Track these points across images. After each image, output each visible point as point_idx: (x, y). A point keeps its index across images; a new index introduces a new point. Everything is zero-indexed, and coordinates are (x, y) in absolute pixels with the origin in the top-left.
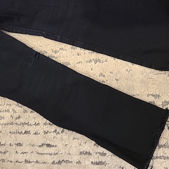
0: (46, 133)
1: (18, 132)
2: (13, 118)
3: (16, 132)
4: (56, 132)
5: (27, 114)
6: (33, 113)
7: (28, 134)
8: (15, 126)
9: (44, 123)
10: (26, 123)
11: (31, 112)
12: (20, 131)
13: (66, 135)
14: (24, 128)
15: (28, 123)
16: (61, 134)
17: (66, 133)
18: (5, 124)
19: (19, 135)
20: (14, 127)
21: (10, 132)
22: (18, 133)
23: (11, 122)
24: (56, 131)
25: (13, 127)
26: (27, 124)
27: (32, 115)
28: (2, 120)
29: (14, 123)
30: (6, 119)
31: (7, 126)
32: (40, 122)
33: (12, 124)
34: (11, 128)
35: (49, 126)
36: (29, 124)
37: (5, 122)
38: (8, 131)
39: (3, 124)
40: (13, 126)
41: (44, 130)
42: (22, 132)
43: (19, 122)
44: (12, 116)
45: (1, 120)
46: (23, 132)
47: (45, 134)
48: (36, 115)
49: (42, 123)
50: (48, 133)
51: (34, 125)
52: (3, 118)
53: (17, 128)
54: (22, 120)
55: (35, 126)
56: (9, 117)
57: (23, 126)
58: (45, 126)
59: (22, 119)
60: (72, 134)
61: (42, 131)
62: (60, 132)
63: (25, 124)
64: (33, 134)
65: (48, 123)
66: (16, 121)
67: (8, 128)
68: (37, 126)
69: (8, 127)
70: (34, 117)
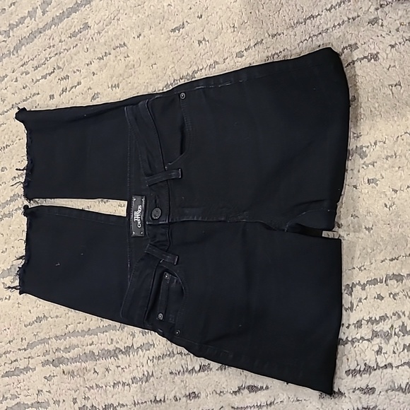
1: (187, 369)
3: (182, 371)
7: (206, 372)
8: (178, 360)
12: (190, 368)
14: (197, 360)
18: (159, 358)
19: (189, 376)
20: (176, 360)
21: (171, 373)
22: (187, 371)
23: (169, 350)
25: (174, 361)
28: (152, 350)
29: (175, 353)
30: (159, 347)
31: (162, 361)
33: (171, 354)
34: (171, 363)
37: (158, 353)
38: (167, 371)
39: (153, 357)
40: (174, 358)
42: (194, 368)
45: (149, 350)
46: (197, 368)
52: (151, 345)
53: (183, 362)
56: (165, 342)
64: (218, 370)
67: (166, 364)
69: (164, 363)
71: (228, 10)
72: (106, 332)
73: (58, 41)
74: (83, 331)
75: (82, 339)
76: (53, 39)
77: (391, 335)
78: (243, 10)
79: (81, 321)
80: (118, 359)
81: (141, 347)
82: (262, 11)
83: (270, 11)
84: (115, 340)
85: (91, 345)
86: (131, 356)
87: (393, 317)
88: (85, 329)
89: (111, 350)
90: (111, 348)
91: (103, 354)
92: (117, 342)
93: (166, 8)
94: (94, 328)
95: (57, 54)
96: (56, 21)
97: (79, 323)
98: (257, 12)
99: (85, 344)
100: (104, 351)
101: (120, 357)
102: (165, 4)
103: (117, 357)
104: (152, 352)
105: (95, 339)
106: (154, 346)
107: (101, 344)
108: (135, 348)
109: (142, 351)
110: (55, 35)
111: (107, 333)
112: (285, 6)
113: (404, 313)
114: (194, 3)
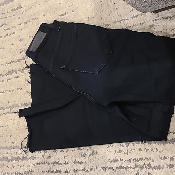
0: (75, 171)
1: (50, 171)
2: (44, 157)
3: (48, 171)
4: (85, 170)
5: (57, 154)
6: (62, 152)
7: (59, 173)
9: (73, 161)
10: (57, 162)
11: (60, 152)
12: (51, 170)
13: (95, 173)
14: (55, 167)
15: (59, 162)
16: (90, 172)
17: (94, 171)
18: (38, 164)
19: (51, 174)
20: (45, 166)
21: (43, 172)
22: (50, 172)
23: (42, 161)
24: (85, 169)
26: (58, 163)
27: (62, 154)
29: (45, 162)
30: (38, 159)
31: (39, 165)
32: (69, 161)
33: (44, 163)
34: (43, 167)
35: (78, 164)
36: (60, 163)
37: (38, 162)
38: (41, 170)
39: (35, 163)
40: (45, 165)
41: (74, 169)
42: (53, 171)
43: (50, 161)
44: (43, 155)
45: (33, 160)
46: (55, 171)
47: (75, 172)
48: (65, 154)
49: (72, 162)
50: (78, 172)
51: (64, 164)
52: (35, 157)
53: (49, 167)
54: (53, 160)
55: (65, 164)
56: (41, 157)
57: (54, 165)
58: (74, 165)
59: (52, 159)
60: (100, 172)
61: (72, 169)
62: (89, 170)
63: (56, 163)
64: (64, 173)
65: (77, 162)
66: (47, 160)
67: (41, 167)
68: (67, 165)
69: (40, 166)
70: (64, 157)
71: (87, 10)
72: (15, 149)
73: (6, 11)
74: (4, 147)
75: (3, 150)
76: (4, 10)
77: (144, 167)
78: (93, 12)
79: (3, 142)
80: (19, 162)
81: (30, 158)
82: (102, 13)
83: (106, 14)
84: (18, 153)
85: (7, 154)
86: (25, 161)
87: (145, 159)
88: (5, 146)
89: (16, 157)
90: (16, 156)
91: (12, 159)
92: (19, 154)
93: (58, 5)
94: (9, 146)
95: (5, 18)
96: (6, 2)
97: (3, 143)
98: (100, 13)
99: (4, 153)
100: (12, 158)
101: (19, 161)
102: (58, 3)
103: (18, 161)
104: (35, 161)
105: (9, 151)
106: (36, 158)
107: (12, 154)
108: (27, 158)
109: (30, 160)
110: (5, 9)
111: (15, 150)
112: (112, 13)
113: (150, 158)
114: (71, 5)
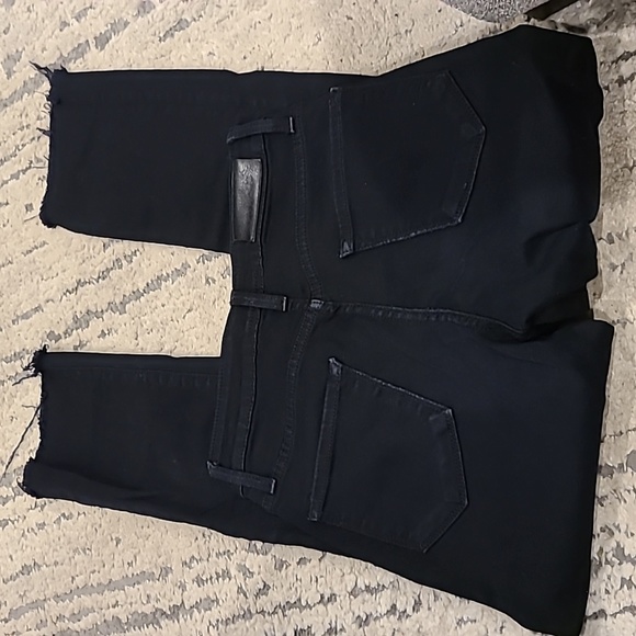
0: (363, 622)
2: (245, 595)
4: (394, 614)
5: (290, 573)
6: (305, 564)
8: (258, 623)
9: (349, 590)
10: (292, 602)
11: (298, 563)
13: (431, 616)
14: (289, 622)
15: (299, 600)
16: (415, 616)
17: (429, 609)
18: (227, 622)
20: (255, 624)
23: (242, 608)
24: (396, 609)
25: (253, 626)
26: (297, 604)
27: (306, 570)
28: (215, 609)
29: (253, 611)
30: (226, 603)
31: (232, 626)
32: (336, 591)
33: (247, 615)
34: (247, 629)
35: (367, 596)
36: (304, 603)
37: (225, 613)
39: (218, 621)
40: (252, 621)
41: (356, 615)
43: (269, 604)
44: (240, 588)
45: (210, 609)
47: (360, 626)
48: (317, 569)
49: (344, 592)
50: (372, 622)
51: (319, 603)
52: (213, 601)
53: (267, 626)
54: (276, 596)
55: (321, 605)
56: (235, 595)
57: (284, 616)
58: (354, 601)
59: (275, 594)
60: (449, 609)
61: (350, 618)
62: (409, 611)
63: (290, 605)
65: (363, 588)
66: (259, 602)
67: (239, 631)
68: (329, 605)
69: (236, 629)
70: (314, 579)
71: (305, 57)
72: (139, 583)
73: (35, 118)
74: (99, 584)
75: (100, 597)
76: (27, 115)
77: (600, 562)
78: (329, 57)
79: (96, 568)
80: (160, 627)
81: (197, 606)
82: (358, 56)
83: (371, 56)
84: (153, 596)
85: (114, 607)
86: (182, 620)
87: (601, 534)
88: (102, 580)
89: (148, 613)
90: (148, 609)
91: (136, 621)
92: (158, 600)
93: (205, 58)
94: (118, 578)
95: (33, 139)
96: (30, 86)
97: (94, 572)
98: (351, 59)
99: (104, 605)
100: (136, 616)
101: (162, 623)
102: (204, 53)
103: (158, 623)
104: (215, 613)
105: (120, 596)
106: (218, 603)
107: (131, 604)
108: (187, 608)
109: (200, 613)
110: (29, 109)
111: (140, 586)
112: (394, 48)
113: (618, 527)
114: (250, 49)
